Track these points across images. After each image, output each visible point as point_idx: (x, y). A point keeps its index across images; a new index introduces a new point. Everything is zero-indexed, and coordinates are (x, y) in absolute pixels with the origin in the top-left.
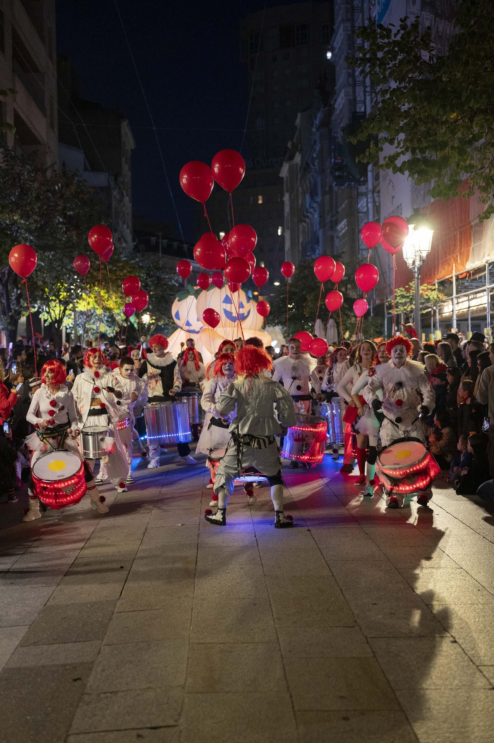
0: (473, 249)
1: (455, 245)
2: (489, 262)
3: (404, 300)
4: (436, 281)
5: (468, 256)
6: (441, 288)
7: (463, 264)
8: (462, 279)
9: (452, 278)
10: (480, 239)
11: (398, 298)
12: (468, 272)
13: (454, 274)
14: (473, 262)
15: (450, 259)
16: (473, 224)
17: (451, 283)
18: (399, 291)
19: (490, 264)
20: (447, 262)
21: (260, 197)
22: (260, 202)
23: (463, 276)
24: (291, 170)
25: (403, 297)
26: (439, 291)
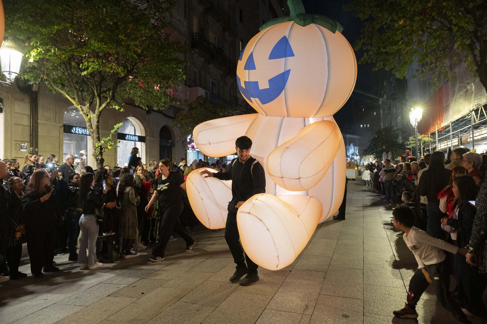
0: (445, 117)
1: (437, 117)
2: (452, 122)
3: (413, 142)
4: (429, 133)
5: (442, 121)
6: (432, 136)
7: (440, 125)
8: (440, 131)
9: (436, 131)
10: (448, 113)
11: (411, 141)
12: (443, 128)
13: (437, 129)
14: (445, 123)
15: (435, 123)
16: (444, 106)
17: (436, 133)
18: (411, 138)
19: (452, 123)
20: (434, 125)
21: (375, 113)
22: (375, 114)
23: (440, 130)
24: (382, 101)
25: (413, 140)
26: (431, 137)
